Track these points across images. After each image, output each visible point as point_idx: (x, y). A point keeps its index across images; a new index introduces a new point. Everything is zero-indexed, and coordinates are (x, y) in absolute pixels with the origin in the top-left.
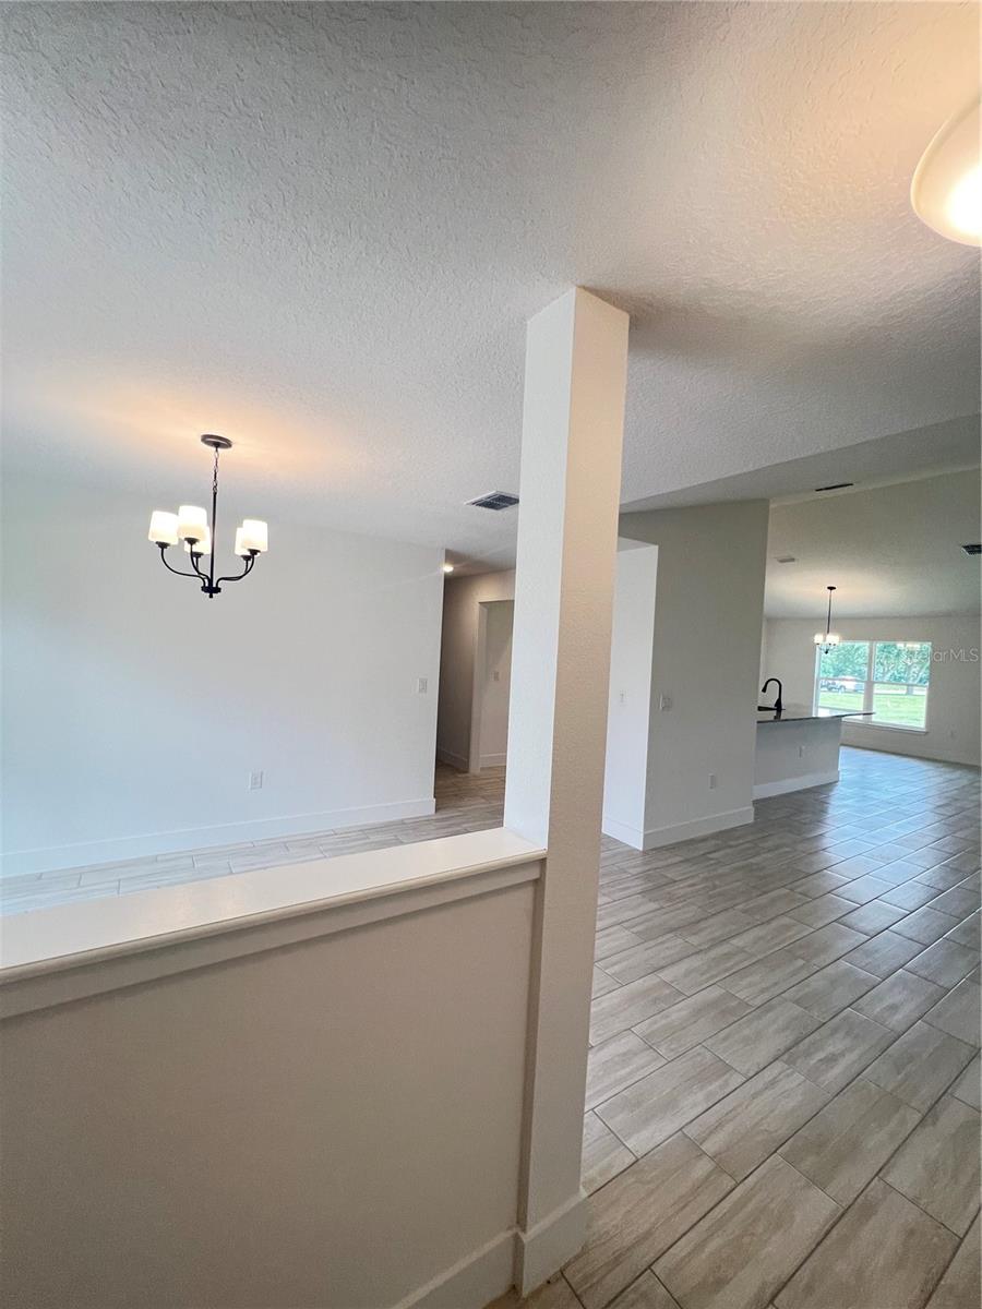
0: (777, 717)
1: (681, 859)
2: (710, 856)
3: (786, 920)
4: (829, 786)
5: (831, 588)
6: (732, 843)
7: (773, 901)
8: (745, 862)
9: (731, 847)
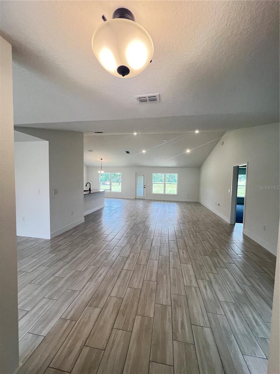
0: (90, 193)
1: (63, 238)
2: (72, 234)
3: (92, 245)
4: (102, 208)
5: (101, 159)
6: (78, 229)
7: (89, 241)
8: (82, 233)
9: (78, 230)
